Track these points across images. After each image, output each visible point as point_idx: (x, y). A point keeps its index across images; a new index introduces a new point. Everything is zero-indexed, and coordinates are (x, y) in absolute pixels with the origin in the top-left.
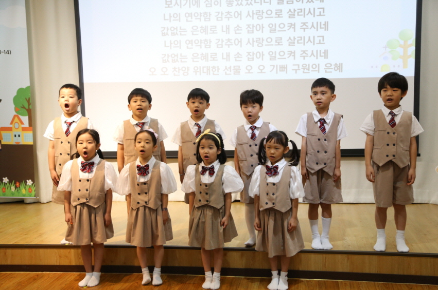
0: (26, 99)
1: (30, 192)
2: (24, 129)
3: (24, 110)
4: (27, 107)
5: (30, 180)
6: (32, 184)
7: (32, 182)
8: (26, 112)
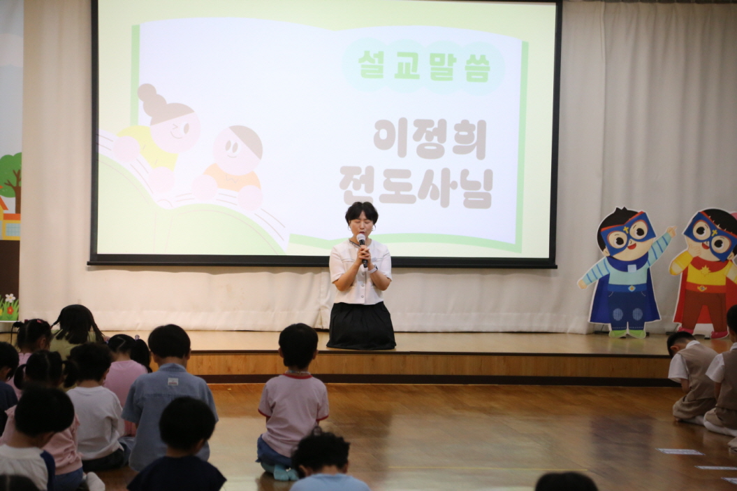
0: (14, 172)
1: (10, 313)
2: (7, 217)
3: (10, 187)
4: (15, 185)
5: (12, 295)
6: (15, 301)
7: (14, 298)
8: (13, 192)
